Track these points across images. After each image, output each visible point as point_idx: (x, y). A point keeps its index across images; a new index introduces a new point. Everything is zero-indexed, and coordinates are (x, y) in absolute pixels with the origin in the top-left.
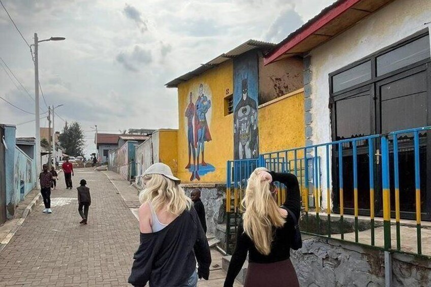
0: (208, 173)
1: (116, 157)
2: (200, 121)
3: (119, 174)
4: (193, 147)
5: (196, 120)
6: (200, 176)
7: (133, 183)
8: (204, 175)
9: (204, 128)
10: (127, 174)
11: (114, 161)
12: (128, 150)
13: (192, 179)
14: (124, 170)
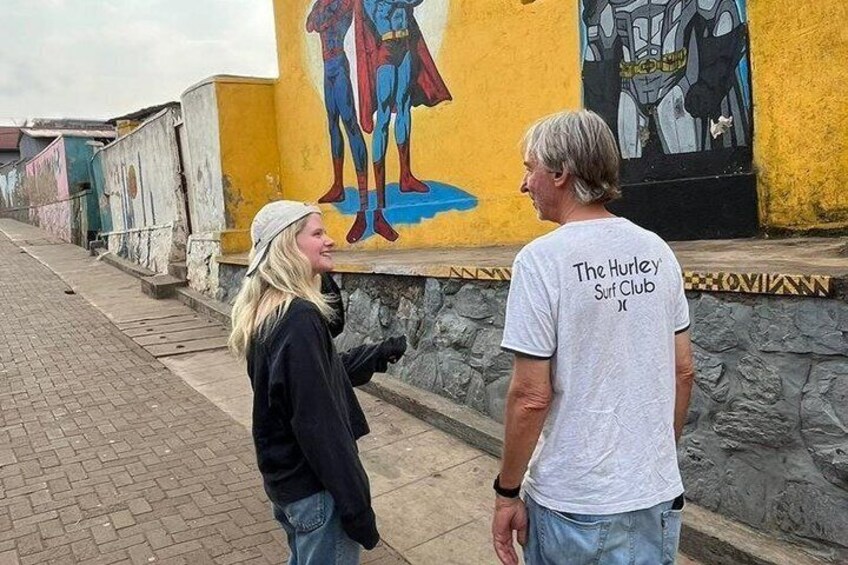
0: (438, 215)
1: (21, 183)
2: (388, 36)
3: (38, 226)
4: (353, 130)
5: (361, 38)
6: (396, 227)
7: (103, 253)
8: (418, 221)
9: (407, 60)
10: (69, 227)
11: (15, 194)
12: (68, 160)
13: (356, 234)
14: (59, 214)
